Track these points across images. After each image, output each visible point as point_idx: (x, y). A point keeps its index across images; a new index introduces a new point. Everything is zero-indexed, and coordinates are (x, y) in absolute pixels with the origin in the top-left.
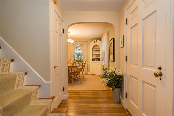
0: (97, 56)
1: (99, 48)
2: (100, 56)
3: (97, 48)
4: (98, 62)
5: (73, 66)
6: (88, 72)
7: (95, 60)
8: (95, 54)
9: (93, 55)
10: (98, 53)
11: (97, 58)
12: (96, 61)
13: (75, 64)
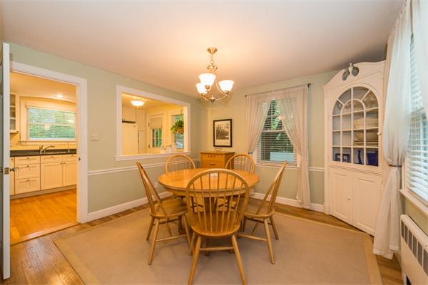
0: (360, 141)
1: (375, 103)
2: (376, 139)
3: (358, 105)
4: (365, 167)
5: (192, 187)
6: (312, 200)
7: (348, 156)
8: (347, 133)
9: (335, 134)
10: (364, 124)
11: (360, 151)
12: (352, 165)
13: (197, 182)
